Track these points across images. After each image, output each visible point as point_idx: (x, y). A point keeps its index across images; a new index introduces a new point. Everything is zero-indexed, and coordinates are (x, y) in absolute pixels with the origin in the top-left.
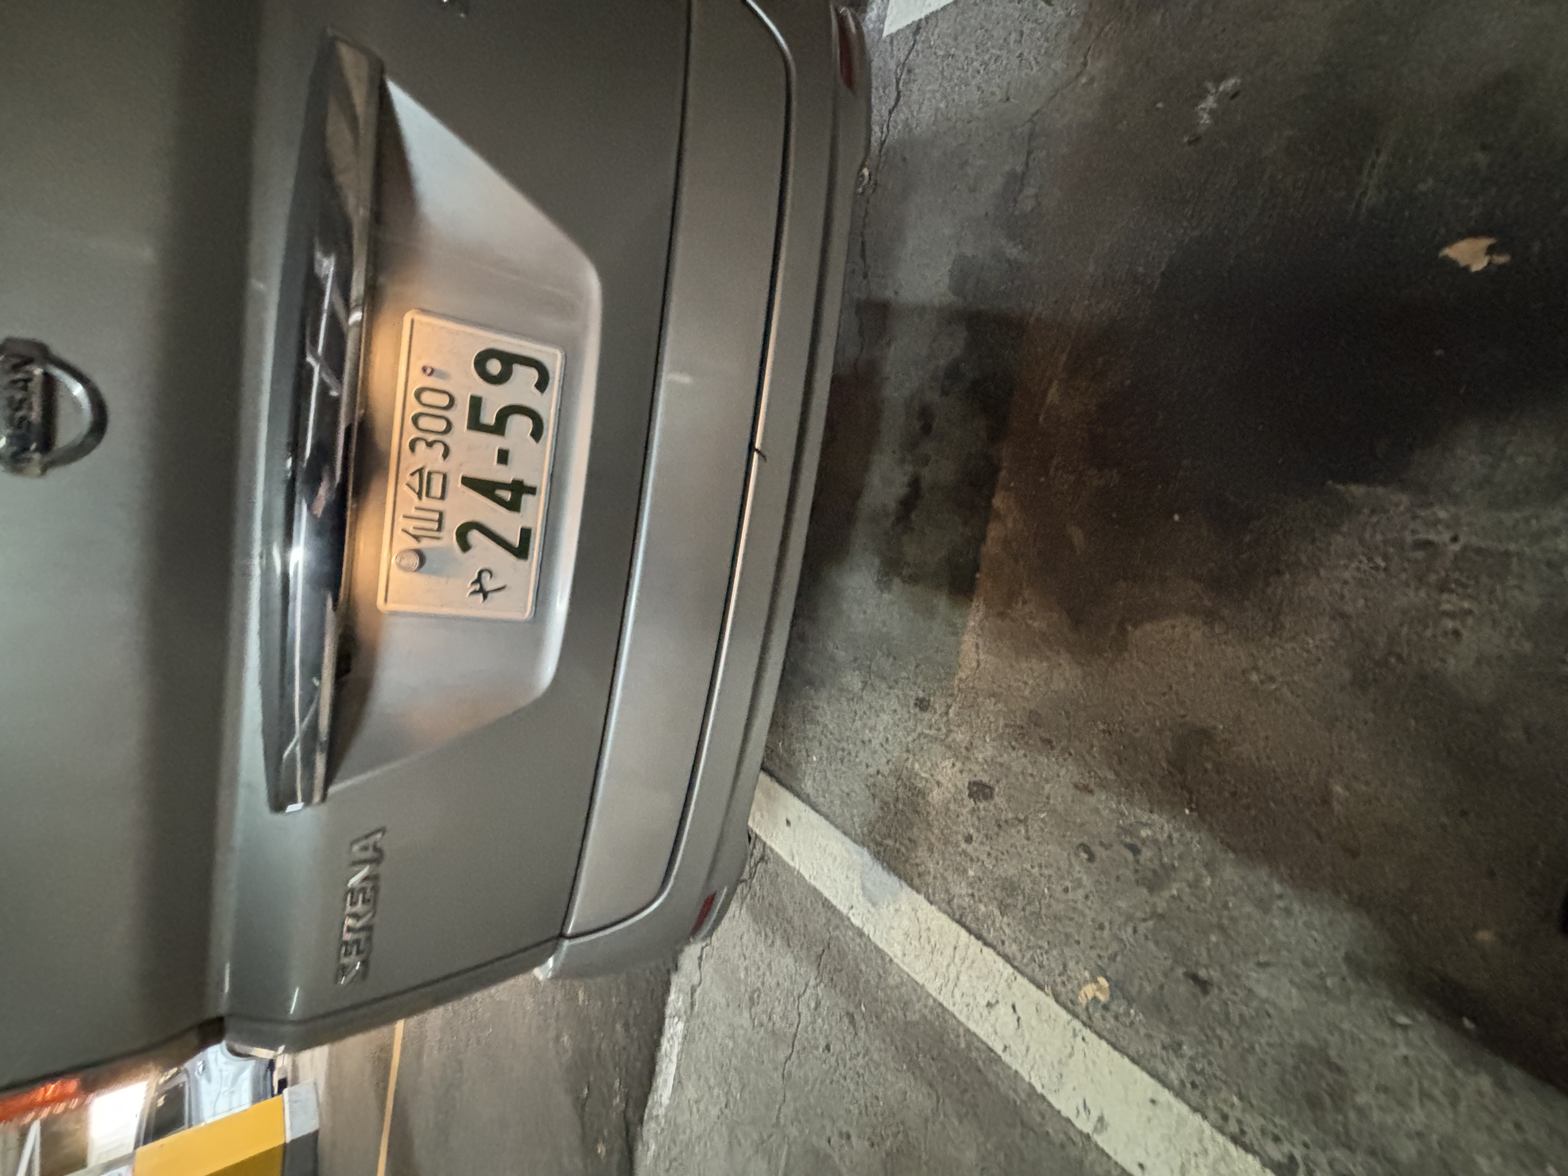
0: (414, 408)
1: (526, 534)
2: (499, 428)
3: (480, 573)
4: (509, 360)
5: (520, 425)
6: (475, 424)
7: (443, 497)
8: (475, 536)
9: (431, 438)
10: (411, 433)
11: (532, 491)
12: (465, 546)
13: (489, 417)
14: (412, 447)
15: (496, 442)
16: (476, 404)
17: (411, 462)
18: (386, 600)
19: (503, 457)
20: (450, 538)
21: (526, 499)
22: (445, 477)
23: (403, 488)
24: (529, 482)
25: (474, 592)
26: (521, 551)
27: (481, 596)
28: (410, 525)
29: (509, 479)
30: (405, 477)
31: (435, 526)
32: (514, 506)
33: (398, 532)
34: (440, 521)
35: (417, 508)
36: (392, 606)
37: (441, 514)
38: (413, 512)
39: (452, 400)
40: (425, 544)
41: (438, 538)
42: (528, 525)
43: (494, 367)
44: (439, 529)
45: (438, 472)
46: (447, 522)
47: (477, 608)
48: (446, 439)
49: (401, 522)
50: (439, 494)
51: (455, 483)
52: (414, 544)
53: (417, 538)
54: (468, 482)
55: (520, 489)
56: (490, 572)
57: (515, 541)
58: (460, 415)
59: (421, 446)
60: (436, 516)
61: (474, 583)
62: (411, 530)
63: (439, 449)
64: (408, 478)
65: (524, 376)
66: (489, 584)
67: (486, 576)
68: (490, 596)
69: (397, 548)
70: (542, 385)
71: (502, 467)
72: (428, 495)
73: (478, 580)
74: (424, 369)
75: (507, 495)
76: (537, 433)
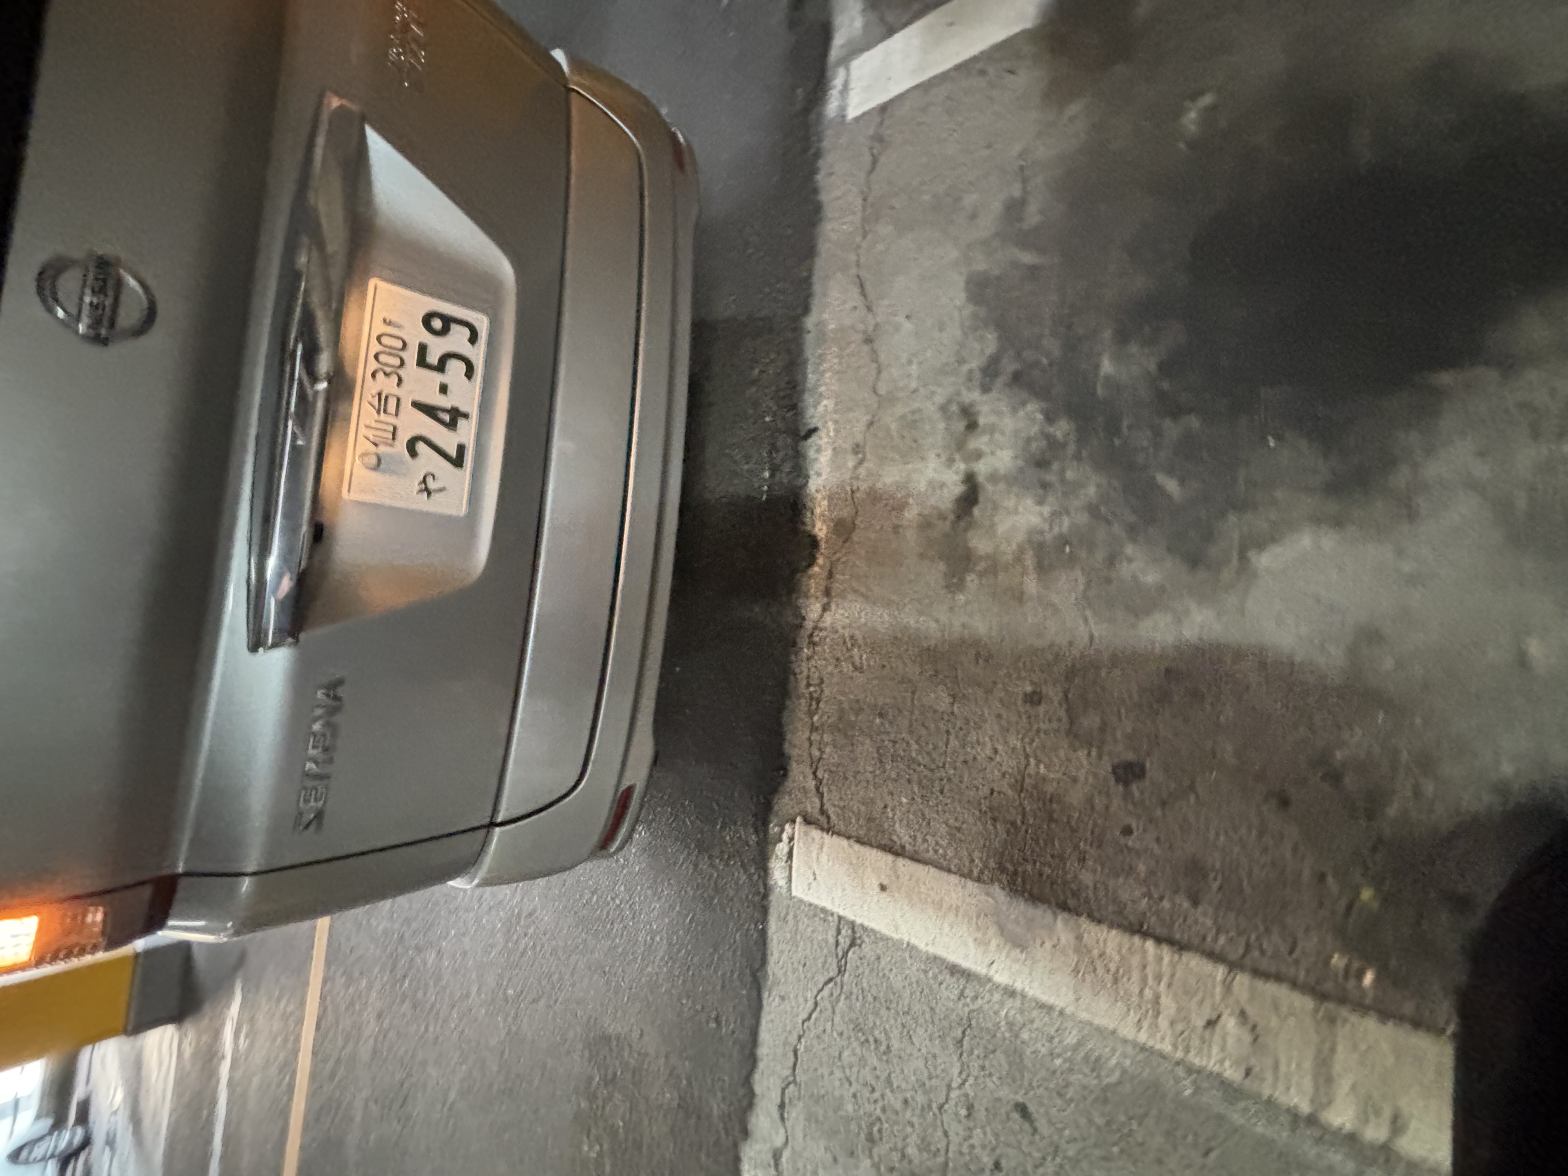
0: (375, 347)
1: (461, 449)
2: (441, 367)
3: (425, 478)
4: (448, 321)
5: (456, 368)
6: (422, 362)
7: (397, 414)
8: (421, 447)
9: (388, 370)
10: (373, 365)
11: (466, 416)
12: (413, 453)
13: (433, 358)
14: (374, 375)
15: (437, 378)
16: (423, 349)
17: (372, 388)
18: (349, 491)
19: (444, 389)
20: (401, 446)
21: (461, 422)
22: (398, 400)
23: (365, 405)
24: (463, 408)
25: (421, 491)
26: (458, 462)
27: (425, 494)
28: (370, 434)
29: (448, 406)
30: (368, 397)
31: (391, 436)
32: (452, 425)
33: (361, 437)
34: (394, 434)
35: (376, 421)
36: (355, 496)
37: (395, 428)
38: (374, 424)
39: (405, 344)
40: (382, 449)
41: (391, 445)
42: (463, 440)
43: (437, 324)
44: (394, 439)
45: (394, 395)
46: (399, 433)
47: (422, 503)
48: (401, 372)
49: (363, 431)
50: (394, 412)
51: (406, 405)
52: (373, 448)
53: (376, 445)
54: (416, 405)
55: (456, 416)
56: (434, 478)
57: (453, 453)
58: (411, 356)
59: (380, 376)
60: (391, 429)
61: (420, 484)
62: (371, 438)
63: (395, 379)
64: (370, 398)
65: (460, 334)
66: (432, 485)
67: (430, 480)
68: (433, 494)
69: (359, 451)
70: (473, 339)
71: (443, 397)
72: (385, 411)
73: (424, 481)
74: (385, 321)
75: (447, 418)
76: (470, 372)
